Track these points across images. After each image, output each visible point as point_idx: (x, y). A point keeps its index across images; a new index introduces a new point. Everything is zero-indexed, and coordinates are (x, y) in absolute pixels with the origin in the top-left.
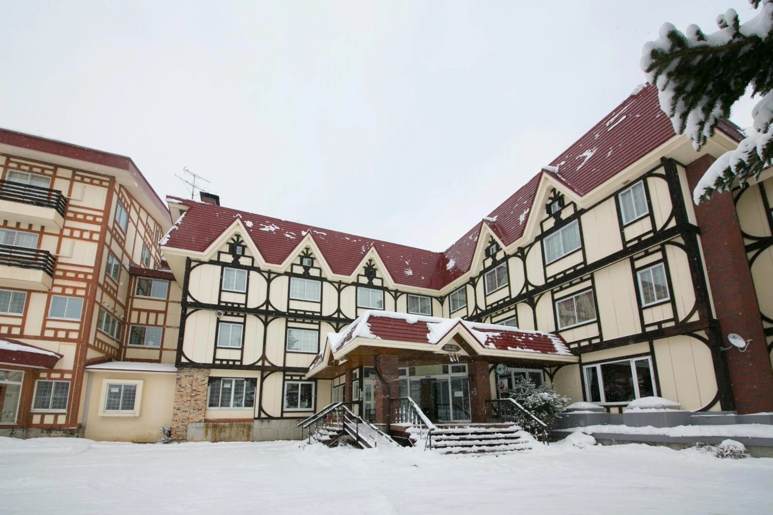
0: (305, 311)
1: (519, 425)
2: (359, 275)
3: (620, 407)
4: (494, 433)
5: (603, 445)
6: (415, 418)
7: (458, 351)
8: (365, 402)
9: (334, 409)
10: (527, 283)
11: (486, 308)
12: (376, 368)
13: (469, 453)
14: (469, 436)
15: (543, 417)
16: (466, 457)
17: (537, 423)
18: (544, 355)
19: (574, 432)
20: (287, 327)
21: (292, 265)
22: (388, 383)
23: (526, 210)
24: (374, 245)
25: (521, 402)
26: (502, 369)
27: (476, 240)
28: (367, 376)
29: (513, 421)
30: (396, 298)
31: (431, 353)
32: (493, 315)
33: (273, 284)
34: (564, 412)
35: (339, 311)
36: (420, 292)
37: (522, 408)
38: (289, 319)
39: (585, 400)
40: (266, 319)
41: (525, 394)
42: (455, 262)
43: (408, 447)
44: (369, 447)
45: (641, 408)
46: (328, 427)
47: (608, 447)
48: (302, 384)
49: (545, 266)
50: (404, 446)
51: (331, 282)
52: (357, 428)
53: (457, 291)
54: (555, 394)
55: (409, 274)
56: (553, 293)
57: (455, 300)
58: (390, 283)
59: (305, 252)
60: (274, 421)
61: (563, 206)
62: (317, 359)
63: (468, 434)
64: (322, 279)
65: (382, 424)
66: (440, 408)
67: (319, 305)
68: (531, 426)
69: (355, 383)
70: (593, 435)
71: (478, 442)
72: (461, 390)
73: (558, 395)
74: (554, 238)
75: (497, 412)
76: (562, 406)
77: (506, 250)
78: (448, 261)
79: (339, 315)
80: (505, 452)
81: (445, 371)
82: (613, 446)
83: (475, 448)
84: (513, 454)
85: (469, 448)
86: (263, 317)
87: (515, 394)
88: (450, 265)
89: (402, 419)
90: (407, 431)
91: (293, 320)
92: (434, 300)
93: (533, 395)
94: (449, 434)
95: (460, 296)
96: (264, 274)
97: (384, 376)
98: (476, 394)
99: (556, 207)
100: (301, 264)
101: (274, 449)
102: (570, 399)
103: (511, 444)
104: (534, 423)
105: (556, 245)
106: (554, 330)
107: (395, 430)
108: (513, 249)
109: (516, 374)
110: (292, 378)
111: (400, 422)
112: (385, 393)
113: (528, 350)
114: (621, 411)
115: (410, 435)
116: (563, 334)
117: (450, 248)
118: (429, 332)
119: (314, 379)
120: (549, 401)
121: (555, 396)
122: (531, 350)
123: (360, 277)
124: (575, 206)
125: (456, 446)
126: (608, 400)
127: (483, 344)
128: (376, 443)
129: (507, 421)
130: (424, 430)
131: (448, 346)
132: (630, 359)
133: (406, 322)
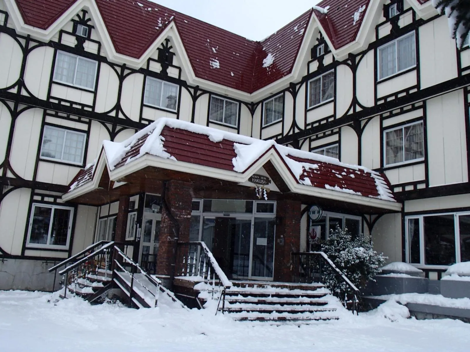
0: (72, 103)
1: (328, 287)
2: (150, 59)
3: (440, 272)
4: (298, 296)
5: (417, 319)
6: (207, 271)
7: (267, 184)
8: (143, 244)
9: (103, 250)
10: (355, 102)
11: (305, 128)
12: (163, 198)
13: (267, 320)
14: (270, 299)
15: (355, 279)
16: (263, 326)
17: (348, 286)
18: (365, 199)
19: (388, 300)
20: (44, 123)
21: (62, 32)
22: (177, 221)
23: (362, 6)
24: (174, 19)
25: (332, 258)
26: (316, 213)
27: (301, 33)
28: (149, 206)
29: (321, 282)
30: (195, 98)
31: (235, 184)
32: (312, 138)
33: (31, 56)
34: (379, 273)
35: (118, 107)
36: (227, 93)
37: (334, 266)
38: (49, 112)
39: (404, 260)
40: (16, 107)
41: (338, 248)
42: (273, 59)
43: (195, 309)
44: (146, 306)
45: (460, 276)
46: (90, 276)
47: (422, 321)
48: (55, 210)
49: (376, 83)
50: (191, 308)
51: (112, 65)
52: (132, 279)
53: (273, 98)
54: (371, 250)
55: (215, 67)
56: (382, 119)
57: (270, 110)
58: (190, 76)
59: (81, 16)
60: (11, 261)
61: (402, 11)
62: (81, 174)
63: (269, 295)
64: (100, 59)
65: (164, 276)
66: (237, 259)
67: (92, 95)
68: (341, 290)
69: (132, 216)
70: (407, 305)
71: (278, 307)
72: (265, 237)
73: (375, 252)
74: (389, 49)
75: (304, 269)
76: (377, 266)
77: (336, 54)
78: (265, 55)
79: (117, 114)
80: (309, 322)
81: (249, 210)
82: (426, 320)
83: (275, 315)
84: (317, 325)
85: (268, 314)
86: (12, 105)
87: (327, 247)
88: (268, 61)
89: (191, 271)
90: (196, 287)
91: (53, 113)
92: (243, 106)
93: (347, 250)
94: (245, 295)
95: (275, 106)
96: (20, 39)
97: (173, 209)
98: (282, 244)
99: (394, 11)
100: (73, 33)
101: (13, 302)
102: (387, 258)
103: (316, 311)
104: (344, 286)
105: (390, 58)
106: (378, 167)
107: (180, 285)
108: (343, 55)
109: (331, 219)
110: (43, 199)
111: (188, 274)
112: (171, 234)
113: (347, 191)
114: (440, 277)
115: (200, 293)
116: (388, 173)
117: (270, 38)
118: (235, 156)
119: (74, 203)
120: (364, 259)
121: (371, 252)
122: (351, 191)
123: (151, 63)
124: (414, 13)
125: (253, 311)
126: (428, 262)
127: (298, 178)
128: (156, 301)
129: (315, 282)
130: (217, 288)
131: (256, 177)
132: (454, 213)
133: (209, 140)
